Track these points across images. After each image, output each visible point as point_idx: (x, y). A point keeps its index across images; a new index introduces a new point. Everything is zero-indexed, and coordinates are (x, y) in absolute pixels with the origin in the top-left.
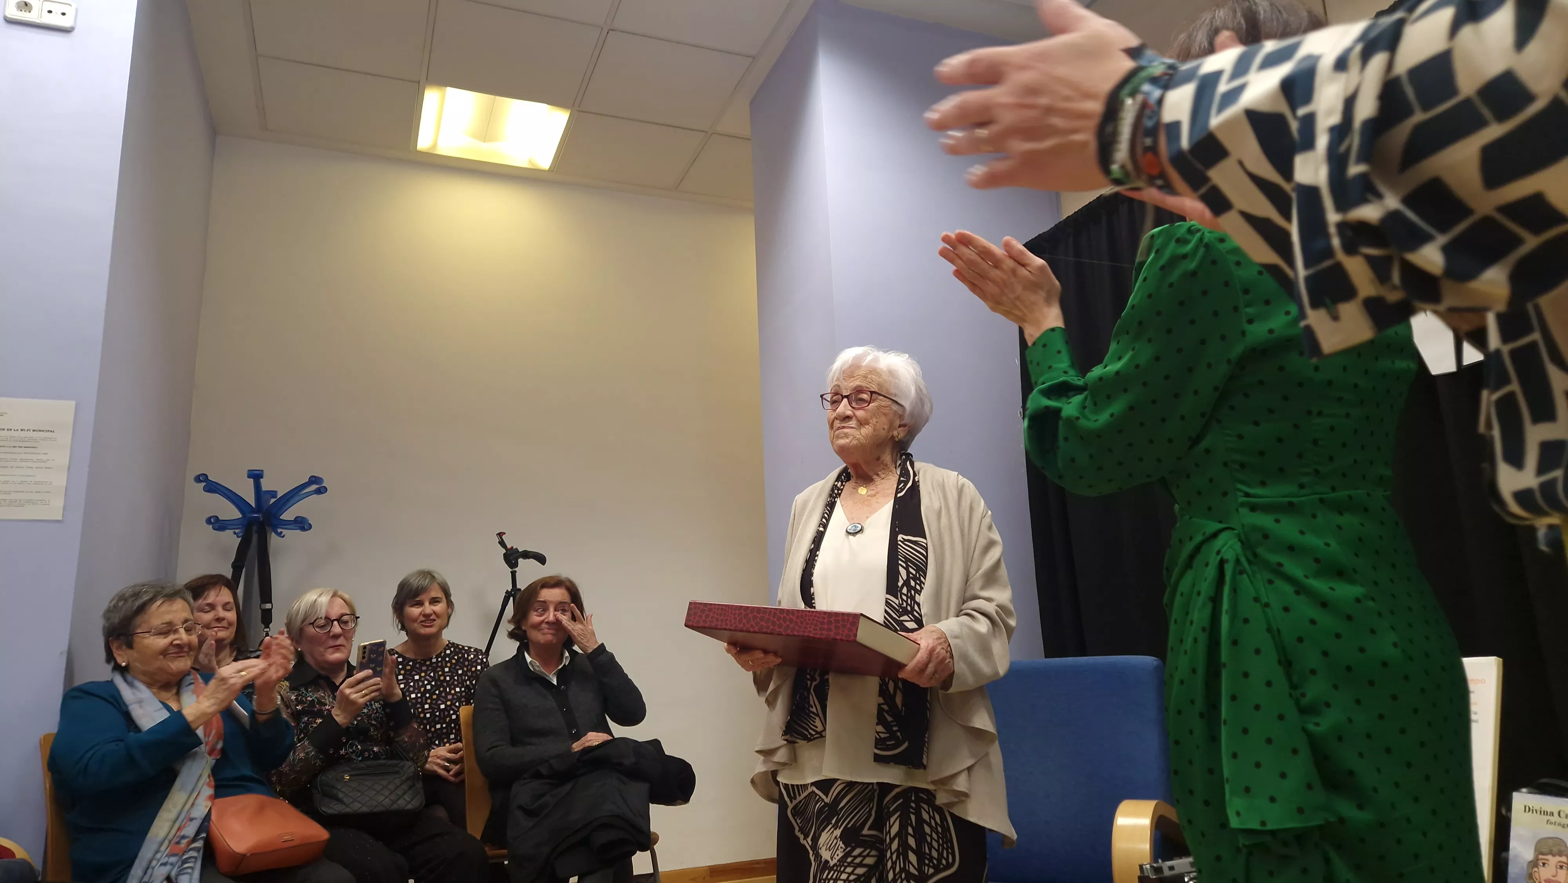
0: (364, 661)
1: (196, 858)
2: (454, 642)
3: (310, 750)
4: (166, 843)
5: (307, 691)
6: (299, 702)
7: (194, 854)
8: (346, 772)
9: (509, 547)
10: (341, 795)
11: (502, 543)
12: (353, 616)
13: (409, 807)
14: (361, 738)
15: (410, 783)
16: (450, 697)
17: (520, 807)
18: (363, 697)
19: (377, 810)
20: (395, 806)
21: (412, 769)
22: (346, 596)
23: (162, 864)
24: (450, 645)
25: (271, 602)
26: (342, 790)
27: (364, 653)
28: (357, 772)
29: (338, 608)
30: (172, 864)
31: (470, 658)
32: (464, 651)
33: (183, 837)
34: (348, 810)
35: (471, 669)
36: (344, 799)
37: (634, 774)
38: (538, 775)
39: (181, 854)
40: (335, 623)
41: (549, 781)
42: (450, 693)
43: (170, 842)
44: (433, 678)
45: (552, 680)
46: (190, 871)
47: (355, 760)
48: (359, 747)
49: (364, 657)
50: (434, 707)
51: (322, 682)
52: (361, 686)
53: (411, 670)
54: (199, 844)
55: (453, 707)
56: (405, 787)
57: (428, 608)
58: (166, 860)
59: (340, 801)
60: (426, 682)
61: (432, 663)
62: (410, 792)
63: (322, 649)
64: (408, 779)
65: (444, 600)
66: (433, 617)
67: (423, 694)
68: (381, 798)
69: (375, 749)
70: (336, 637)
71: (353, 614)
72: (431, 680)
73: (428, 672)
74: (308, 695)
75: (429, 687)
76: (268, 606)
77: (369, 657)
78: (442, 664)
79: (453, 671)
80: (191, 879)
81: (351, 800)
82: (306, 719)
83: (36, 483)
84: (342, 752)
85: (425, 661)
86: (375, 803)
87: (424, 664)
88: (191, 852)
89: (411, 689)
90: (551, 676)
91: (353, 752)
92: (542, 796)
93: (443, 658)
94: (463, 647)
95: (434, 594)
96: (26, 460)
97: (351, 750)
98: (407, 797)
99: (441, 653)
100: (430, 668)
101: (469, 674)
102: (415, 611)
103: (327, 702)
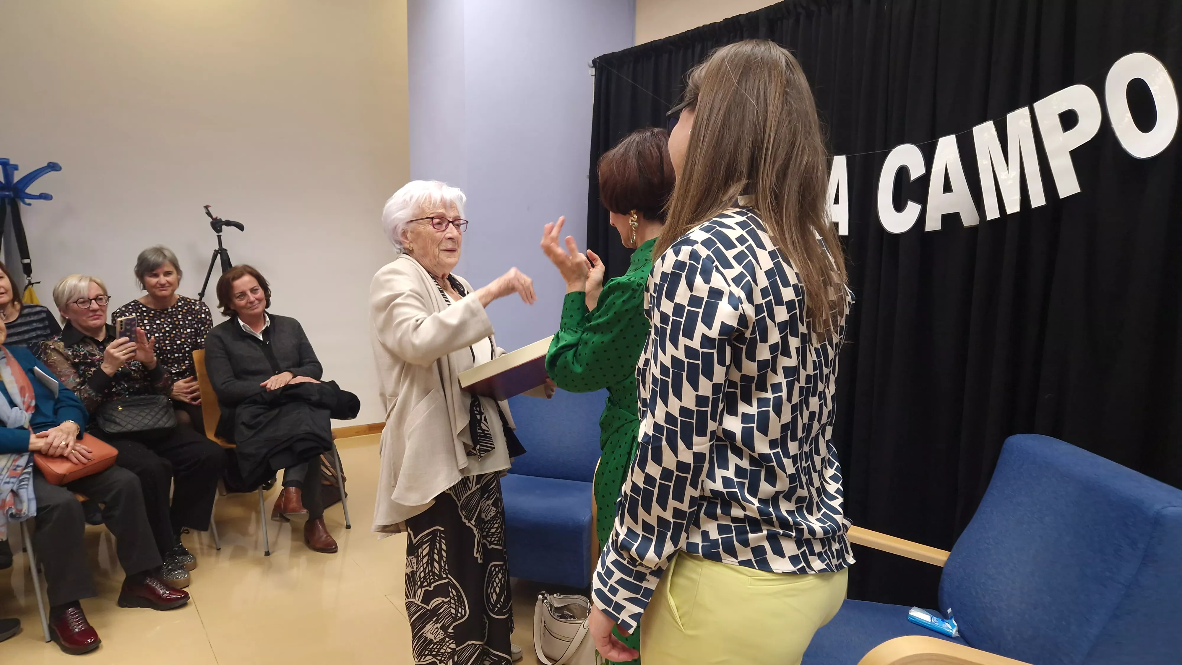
0: (122, 330)
1: (28, 478)
2: (184, 296)
3: (91, 392)
4: (6, 470)
5: (79, 347)
6: (76, 356)
7: (27, 476)
8: (119, 405)
9: (214, 217)
10: (118, 420)
11: (209, 214)
12: (106, 296)
13: (167, 425)
14: (126, 379)
15: (165, 410)
16: (183, 336)
17: (243, 423)
18: (124, 355)
19: (144, 429)
20: (157, 426)
21: (165, 400)
22: (98, 281)
23: (6, 483)
24: (181, 299)
25: (29, 258)
26: (118, 416)
27: (121, 325)
28: (127, 404)
29: (95, 291)
30: (13, 483)
31: (196, 309)
32: (191, 304)
33: (18, 466)
34: (124, 430)
35: (197, 316)
36: (121, 423)
37: (320, 405)
38: (255, 402)
39: (18, 477)
40: (93, 301)
41: (262, 406)
42: (183, 333)
43: (8, 469)
44: (171, 323)
45: (259, 337)
46: (26, 486)
47: (123, 394)
48: (126, 385)
49: (122, 328)
50: (173, 342)
51: (88, 340)
52: (122, 347)
53: (153, 317)
54: (30, 470)
55: (187, 343)
56: (162, 413)
57: (163, 279)
58: (8, 480)
59: (119, 424)
60: (165, 326)
61: (168, 312)
62: (166, 416)
63: (84, 318)
64: (163, 407)
65: (175, 272)
66: (167, 285)
67: (164, 333)
68: (146, 421)
69: (136, 386)
70: (95, 311)
71: (105, 294)
72: (169, 324)
73: (166, 319)
74: (80, 350)
75: (167, 329)
76: (26, 261)
77: (126, 328)
78: (176, 313)
79: (185, 318)
80: (27, 491)
81: (126, 423)
82: (83, 367)
84: (114, 390)
85: (163, 310)
86: (143, 425)
87: (163, 313)
88: (24, 475)
89: (155, 330)
90: (258, 334)
91: (122, 389)
92: (259, 415)
93: (177, 308)
94: (191, 300)
95: (167, 269)
97: (120, 388)
98: (164, 419)
99: (174, 305)
100: (167, 316)
101: (196, 320)
102: (153, 281)
103: (97, 353)
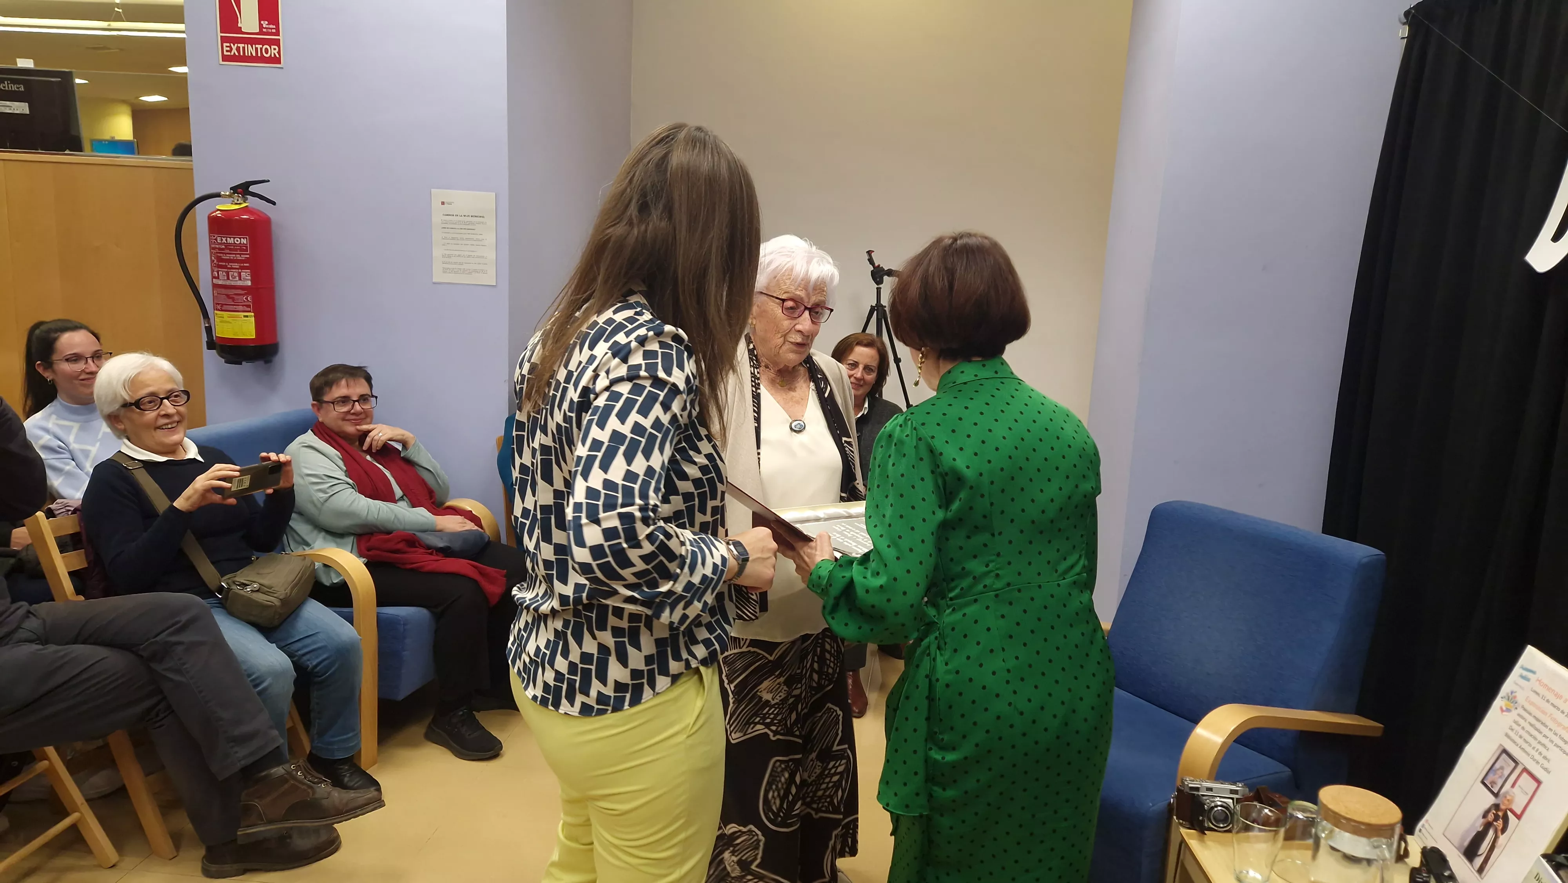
9: (876, 264)
11: (871, 261)
83: (478, 257)
96: (462, 239)
